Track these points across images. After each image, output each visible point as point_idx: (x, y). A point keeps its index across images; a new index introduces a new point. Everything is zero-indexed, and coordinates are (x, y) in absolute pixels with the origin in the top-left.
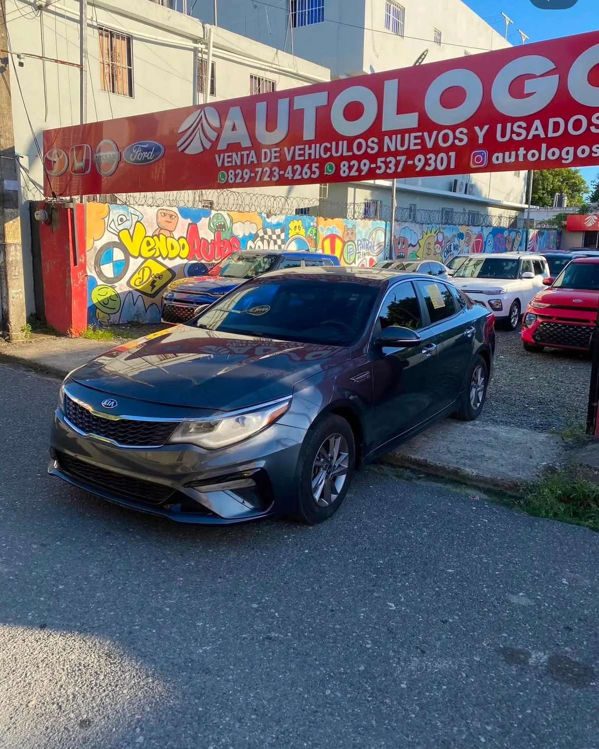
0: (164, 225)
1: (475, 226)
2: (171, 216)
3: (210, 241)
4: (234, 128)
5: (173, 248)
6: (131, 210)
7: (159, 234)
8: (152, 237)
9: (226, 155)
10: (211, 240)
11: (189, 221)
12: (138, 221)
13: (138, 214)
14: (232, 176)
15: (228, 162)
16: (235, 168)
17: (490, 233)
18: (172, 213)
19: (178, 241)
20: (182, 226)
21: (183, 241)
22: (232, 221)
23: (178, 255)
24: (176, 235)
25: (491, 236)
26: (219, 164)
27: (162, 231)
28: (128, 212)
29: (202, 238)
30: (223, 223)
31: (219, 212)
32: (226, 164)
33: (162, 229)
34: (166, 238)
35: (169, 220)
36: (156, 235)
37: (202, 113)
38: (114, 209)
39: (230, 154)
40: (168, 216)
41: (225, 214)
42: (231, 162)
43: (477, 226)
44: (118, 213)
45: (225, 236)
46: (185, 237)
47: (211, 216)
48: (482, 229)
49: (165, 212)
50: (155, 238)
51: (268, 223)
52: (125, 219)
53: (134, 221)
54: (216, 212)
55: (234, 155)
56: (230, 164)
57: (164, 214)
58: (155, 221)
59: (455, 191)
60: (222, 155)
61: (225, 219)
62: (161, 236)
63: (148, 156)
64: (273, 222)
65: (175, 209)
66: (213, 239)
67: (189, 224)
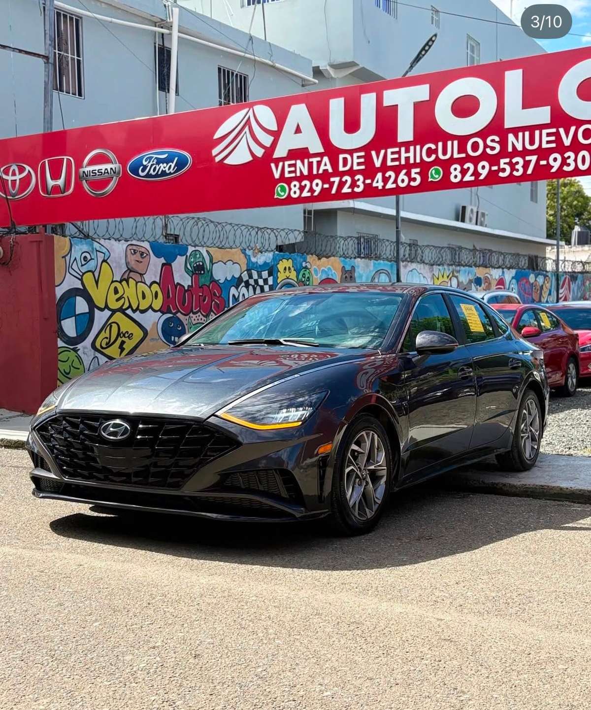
0: (133, 264)
1: (495, 268)
2: (142, 254)
3: (186, 288)
4: (298, 130)
5: (144, 297)
6: (96, 245)
7: (129, 278)
8: (120, 282)
9: (287, 163)
10: (188, 286)
11: (163, 260)
12: (104, 261)
13: (104, 250)
14: (296, 189)
15: (290, 172)
16: (301, 178)
17: (513, 278)
18: (143, 250)
19: (150, 287)
20: (154, 267)
21: (155, 288)
22: (211, 261)
23: (150, 307)
24: (148, 279)
25: (514, 281)
26: (277, 175)
27: (132, 274)
28: (93, 248)
29: (178, 284)
30: (201, 263)
31: (197, 248)
32: (287, 175)
33: (131, 271)
34: (137, 283)
35: (141, 260)
36: (125, 280)
37: (251, 114)
38: (76, 244)
39: (293, 162)
40: (138, 254)
41: (203, 251)
42: (295, 172)
43: (497, 268)
44: (81, 249)
45: (203, 280)
46: (158, 281)
47: (188, 254)
48: (503, 272)
49: (134, 248)
50: (124, 283)
51: (253, 263)
52: (89, 258)
53: (100, 261)
54: (193, 249)
55: (299, 163)
56: (293, 175)
57: (134, 250)
58: (123, 261)
59: (463, 220)
60: (281, 164)
61: (203, 258)
62: (130, 279)
63: (167, 169)
64: (259, 262)
65: (146, 245)
66: (190, 284)
67: (163, 265)
